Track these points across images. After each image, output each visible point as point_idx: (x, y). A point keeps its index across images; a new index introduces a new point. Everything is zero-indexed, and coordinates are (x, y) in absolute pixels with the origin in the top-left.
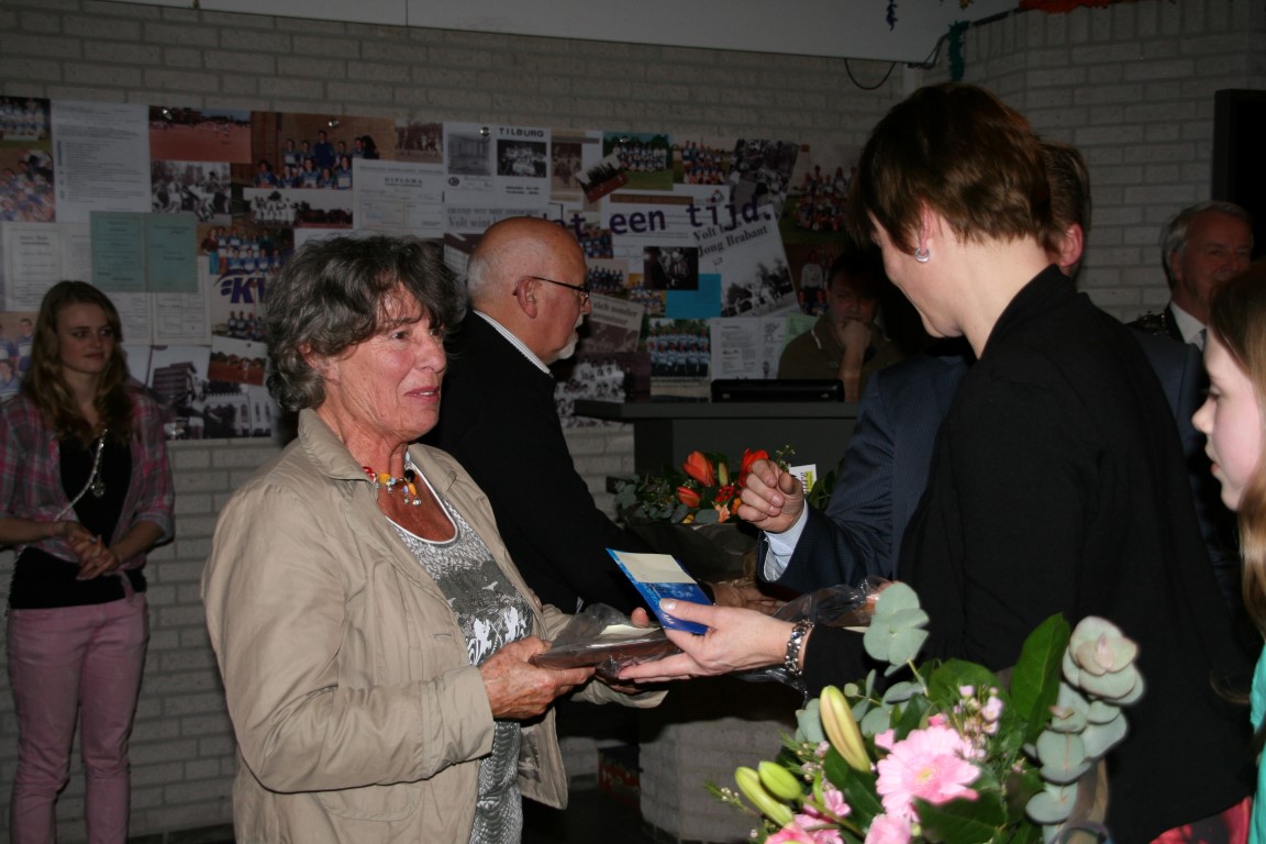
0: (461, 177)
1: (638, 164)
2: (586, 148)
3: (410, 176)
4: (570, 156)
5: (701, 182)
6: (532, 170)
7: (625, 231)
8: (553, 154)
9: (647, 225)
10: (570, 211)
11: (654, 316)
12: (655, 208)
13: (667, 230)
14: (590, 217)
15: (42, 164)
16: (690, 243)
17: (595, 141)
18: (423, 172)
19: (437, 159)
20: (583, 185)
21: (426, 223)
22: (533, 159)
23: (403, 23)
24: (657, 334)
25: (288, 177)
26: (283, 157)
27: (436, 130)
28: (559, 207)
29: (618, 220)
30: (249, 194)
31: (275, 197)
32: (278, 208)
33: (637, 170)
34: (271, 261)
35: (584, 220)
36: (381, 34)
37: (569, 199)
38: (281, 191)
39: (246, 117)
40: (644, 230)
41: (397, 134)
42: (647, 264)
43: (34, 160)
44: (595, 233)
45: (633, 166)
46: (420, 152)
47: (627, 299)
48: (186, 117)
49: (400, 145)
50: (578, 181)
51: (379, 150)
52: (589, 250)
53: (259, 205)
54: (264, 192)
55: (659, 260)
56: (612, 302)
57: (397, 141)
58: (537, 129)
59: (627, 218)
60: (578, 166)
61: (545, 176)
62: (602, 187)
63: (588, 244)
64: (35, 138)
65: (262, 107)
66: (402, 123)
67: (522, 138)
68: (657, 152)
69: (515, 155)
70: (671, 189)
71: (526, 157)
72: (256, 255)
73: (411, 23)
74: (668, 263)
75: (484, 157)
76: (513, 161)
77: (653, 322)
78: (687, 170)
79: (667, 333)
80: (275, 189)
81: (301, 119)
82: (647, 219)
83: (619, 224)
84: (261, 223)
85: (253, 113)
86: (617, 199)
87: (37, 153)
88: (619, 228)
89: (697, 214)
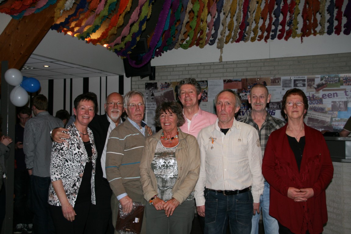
0: (285, 88)
1: (330, 82)
2: (316, 79)
3: (274, 89)
4: (312, 82)
5: (348, 85)
6: (302, 85)
7: (326, 98)
8: (307, 82)
9: (333, 96)
10: (312, 94)
11: (334, 118)
12: (335, 92)
13: (338, 97)
14: (317, 95)
15: (206, 92)
16: (345, 100)
17: (318, 78)
18: (276, 88)
19: (280, 85)
20: (315, 88)
21: (277, 98)
22: (302, 83)
23: (269, 58)
24: (335, 122)
25: (248, 91)
26: (248, 87)
27: (280, 79)
28: (309, 93)
29: (324, 95)
30: (241, 94)
31: (246, 95)
32: (246, 97)
33: (330, 84)
34: (245, 107)
35: (315, 96)
36: (268, 60)
37: (311, 91)
38: (247, 94)
39: (240, 80)
40: (332, 97)
41: (271, 81)
42: (332, 105)
43: (205, 91)
44: (318, 99)
45: (329, 83)
46: (276, 84)
47: (326, 113)
48: (230, 81)
49: (271, 83)
50: (314, 87)
51: (267, 84)
52: (316, 102)
53: (243, 97)
54: (244, 94)
55: (336, 104)
56: (322, 114)
57: (271, 82)
58: (303, 76)
59: (327, 95)
60: (314, 84)
61: (305, 86)
62: (320, 88)
63: (316, 101)
64: (205, 87)
65: (244, 78)
66: (272, 78)
67: (300, 79)
68: (335, 79)
69: (298, 83)
70: (339, 87)
71: (301, 83)
72: (242, 106)
73: (271, 58)
74: (338, 105)
75: (290, 83)
76: (297, 84)
77: (334, 119)
78: (344, 82)
79: (338, 122)
80: (246, 93)
81: (251, 79)
82: (332, 95)
83: (324, 96)
84: (243, 100)
85: (242, 79)
86: (323, 90)
87: (205, 90)
88: (324, 97)
89: (347, 93)
